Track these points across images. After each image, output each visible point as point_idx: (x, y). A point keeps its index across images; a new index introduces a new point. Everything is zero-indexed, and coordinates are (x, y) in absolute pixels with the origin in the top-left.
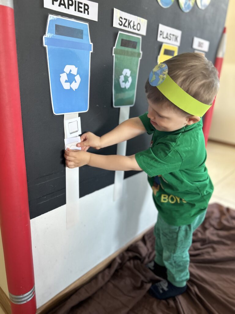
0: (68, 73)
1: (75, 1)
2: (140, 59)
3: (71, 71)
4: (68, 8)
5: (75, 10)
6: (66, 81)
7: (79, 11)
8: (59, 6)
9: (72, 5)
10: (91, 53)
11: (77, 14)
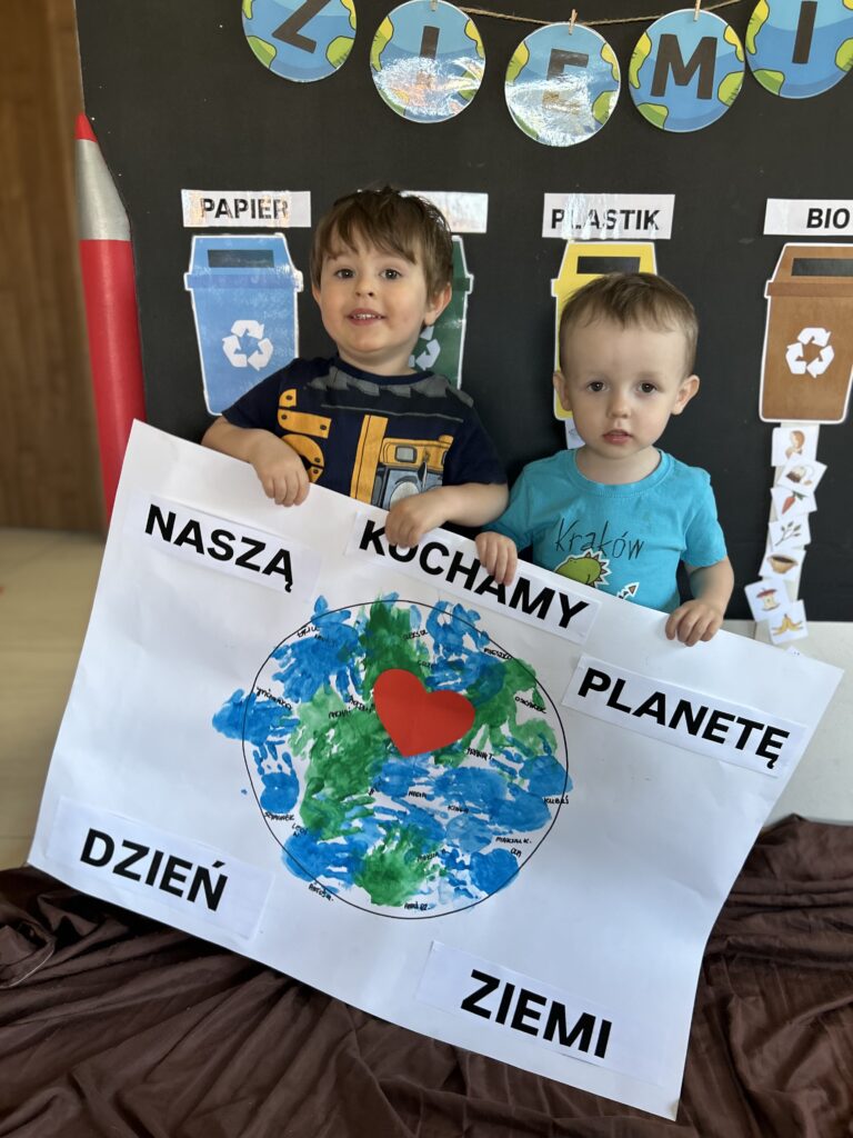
0: (241, 335)
1: (253, 201)
2: (467, 293)
3: (247, 331)
4: (237, 216)
5: (253, 216)
6: (237, 352)
7: (261, 216)
8: (217, 216)
9: (244, 209)
10: (299, 294)
11: (258, 222)
